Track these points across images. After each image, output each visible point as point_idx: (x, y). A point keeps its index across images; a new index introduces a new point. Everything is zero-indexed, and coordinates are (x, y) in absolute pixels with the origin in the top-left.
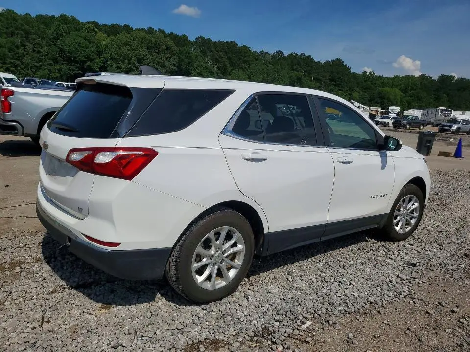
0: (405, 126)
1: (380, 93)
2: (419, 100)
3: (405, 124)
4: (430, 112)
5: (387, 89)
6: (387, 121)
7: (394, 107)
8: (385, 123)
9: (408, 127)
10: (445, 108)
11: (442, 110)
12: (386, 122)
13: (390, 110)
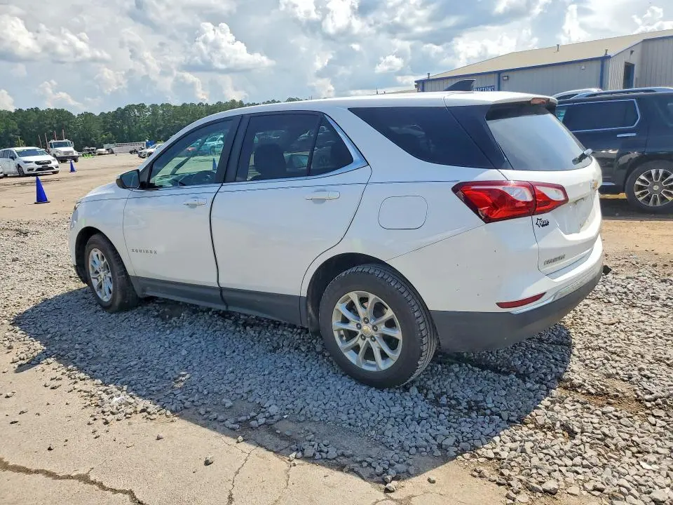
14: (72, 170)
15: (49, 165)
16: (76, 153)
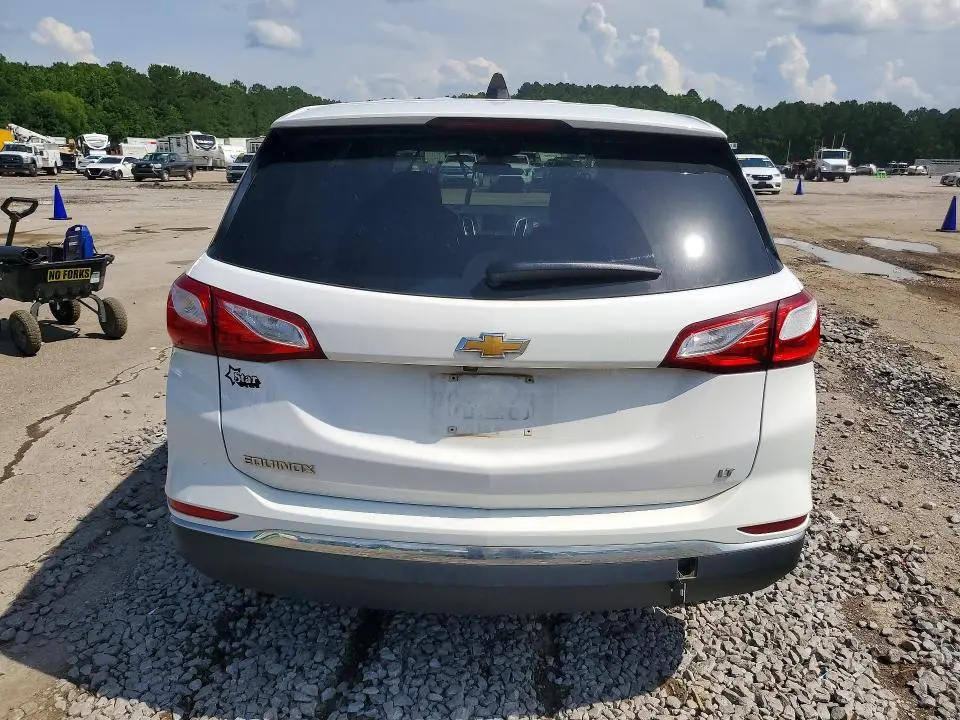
0: (159, 175)
1: (36, 104)
2: (127, 117)
3: (158, 172)
4: (173, 141)
5: (47, 93)
6: (117, 167)
7: (94, 134)
8: (114, 172)
9: (166, 176)
10: (199, 133)
11: (196, 137)
12: (116, 169)
13: (88, 144)
14: (799, 192)
15: (768, 182)
16: (849, 169)
